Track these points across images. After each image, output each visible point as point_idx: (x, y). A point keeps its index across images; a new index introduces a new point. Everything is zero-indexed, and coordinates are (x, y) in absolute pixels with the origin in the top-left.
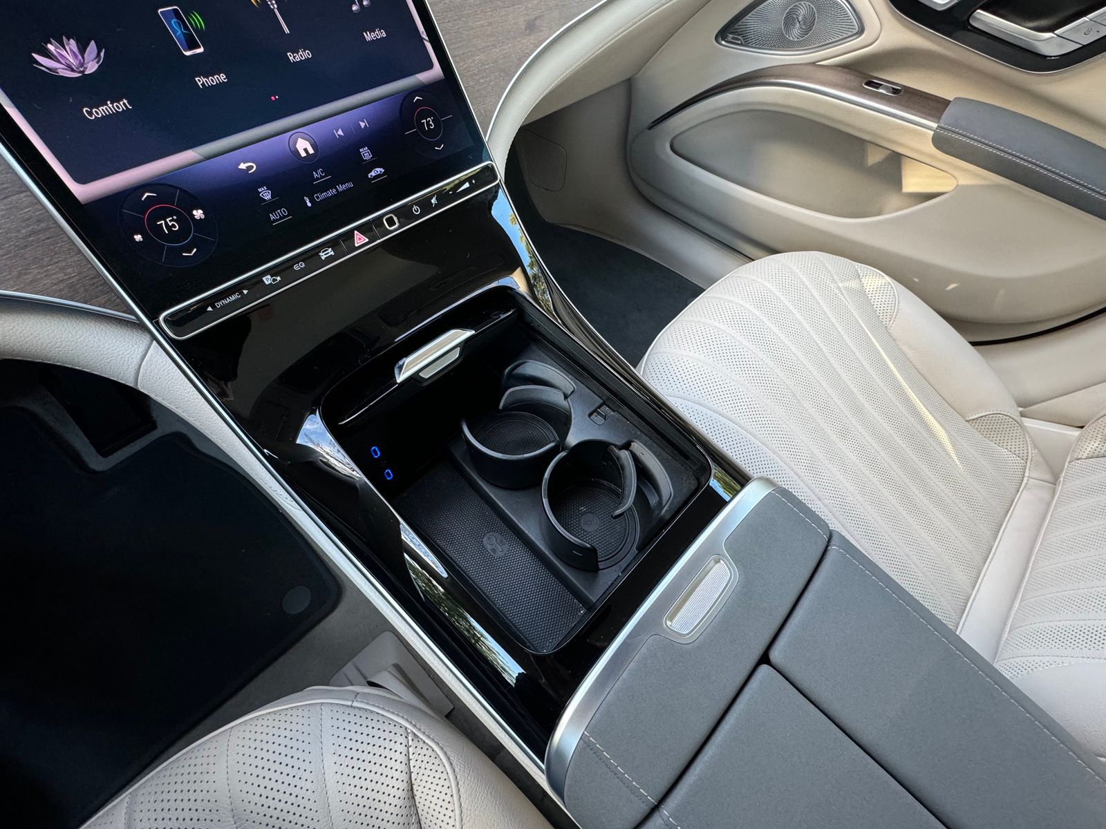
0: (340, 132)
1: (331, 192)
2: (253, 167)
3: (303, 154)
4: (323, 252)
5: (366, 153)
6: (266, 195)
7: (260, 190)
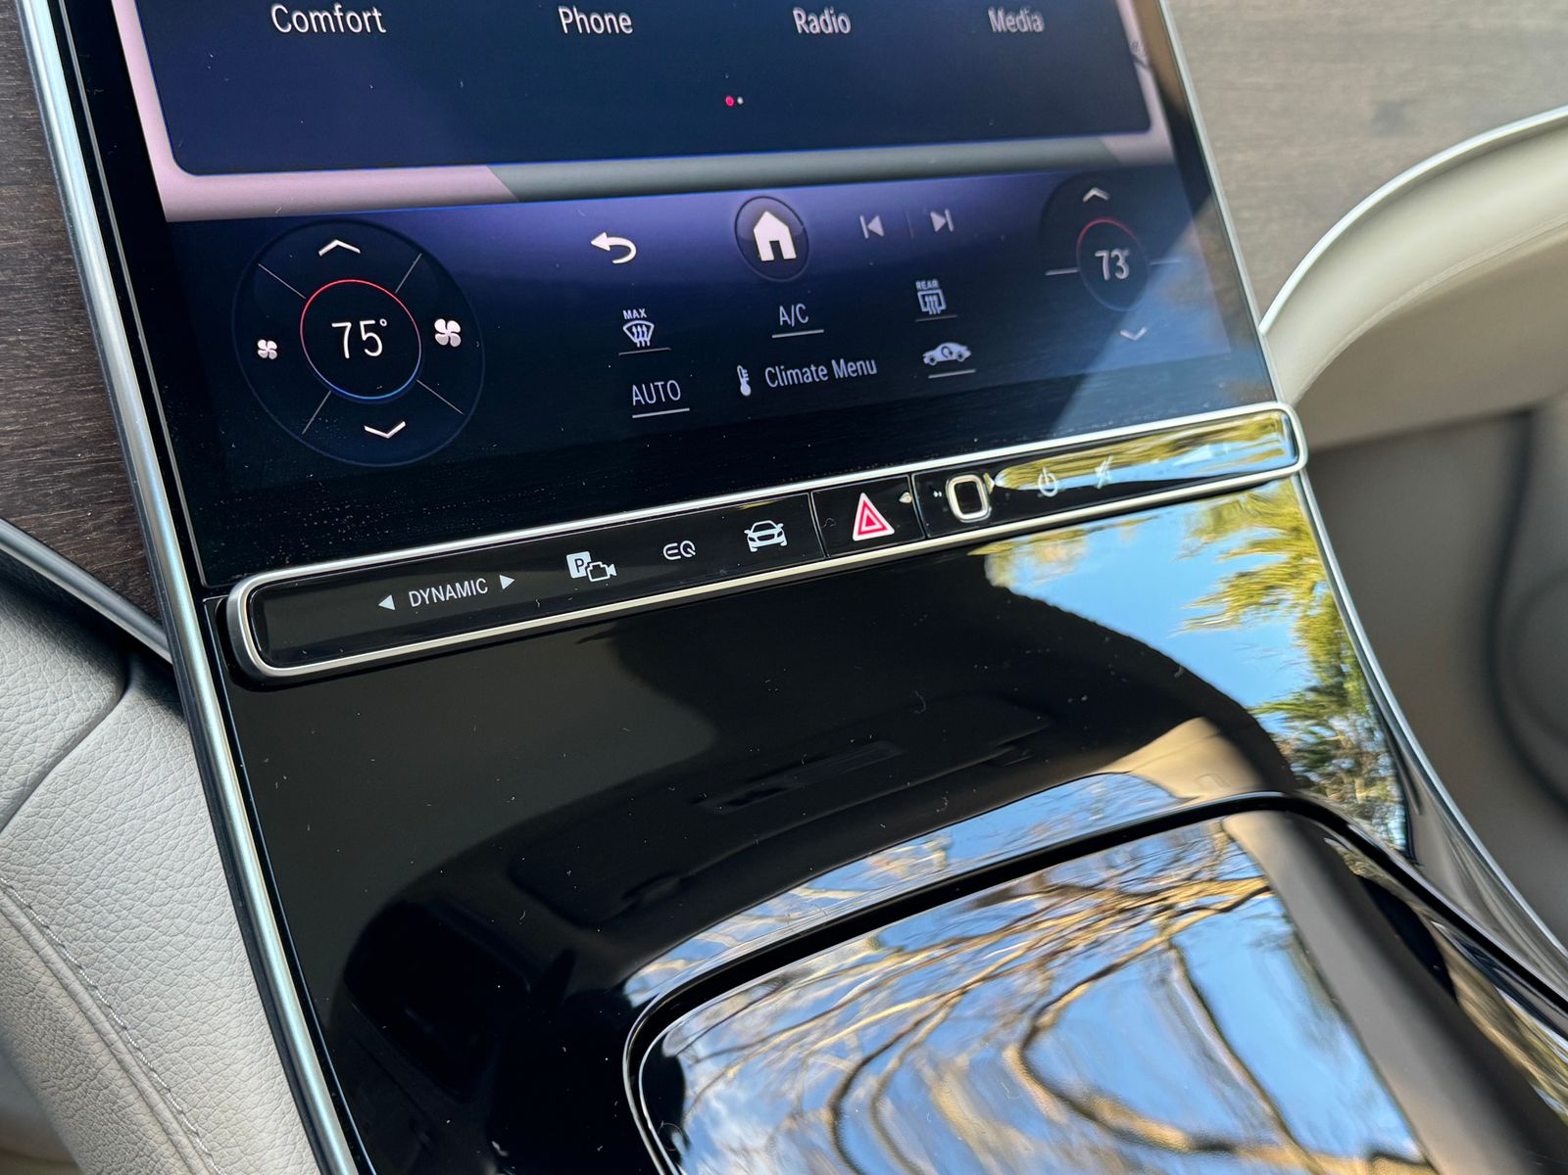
0: (876, 226)
1: (813, 374)
2: (627, 250)
3: (766, 254)
4: (757, 529)
5: (931, 298)
6: (640, 332)
7: (627, 315)
